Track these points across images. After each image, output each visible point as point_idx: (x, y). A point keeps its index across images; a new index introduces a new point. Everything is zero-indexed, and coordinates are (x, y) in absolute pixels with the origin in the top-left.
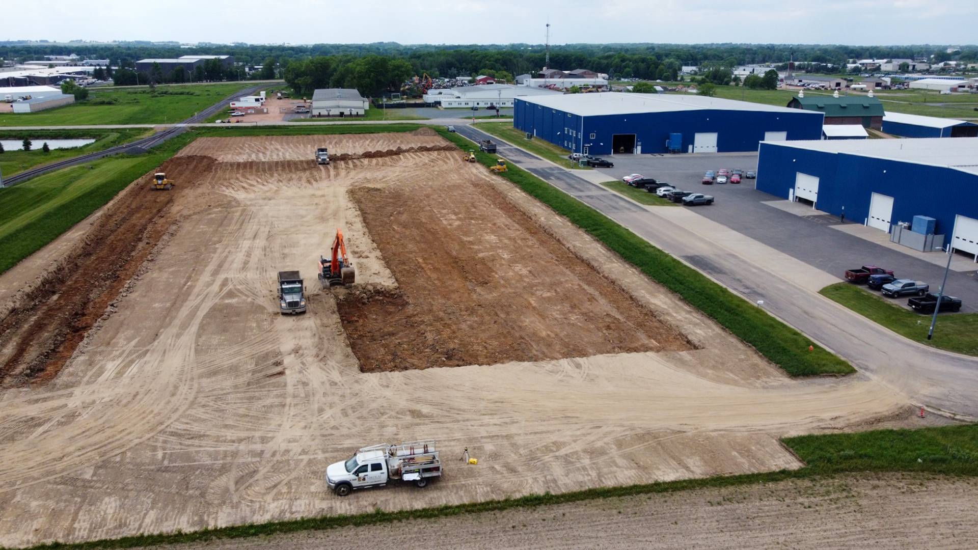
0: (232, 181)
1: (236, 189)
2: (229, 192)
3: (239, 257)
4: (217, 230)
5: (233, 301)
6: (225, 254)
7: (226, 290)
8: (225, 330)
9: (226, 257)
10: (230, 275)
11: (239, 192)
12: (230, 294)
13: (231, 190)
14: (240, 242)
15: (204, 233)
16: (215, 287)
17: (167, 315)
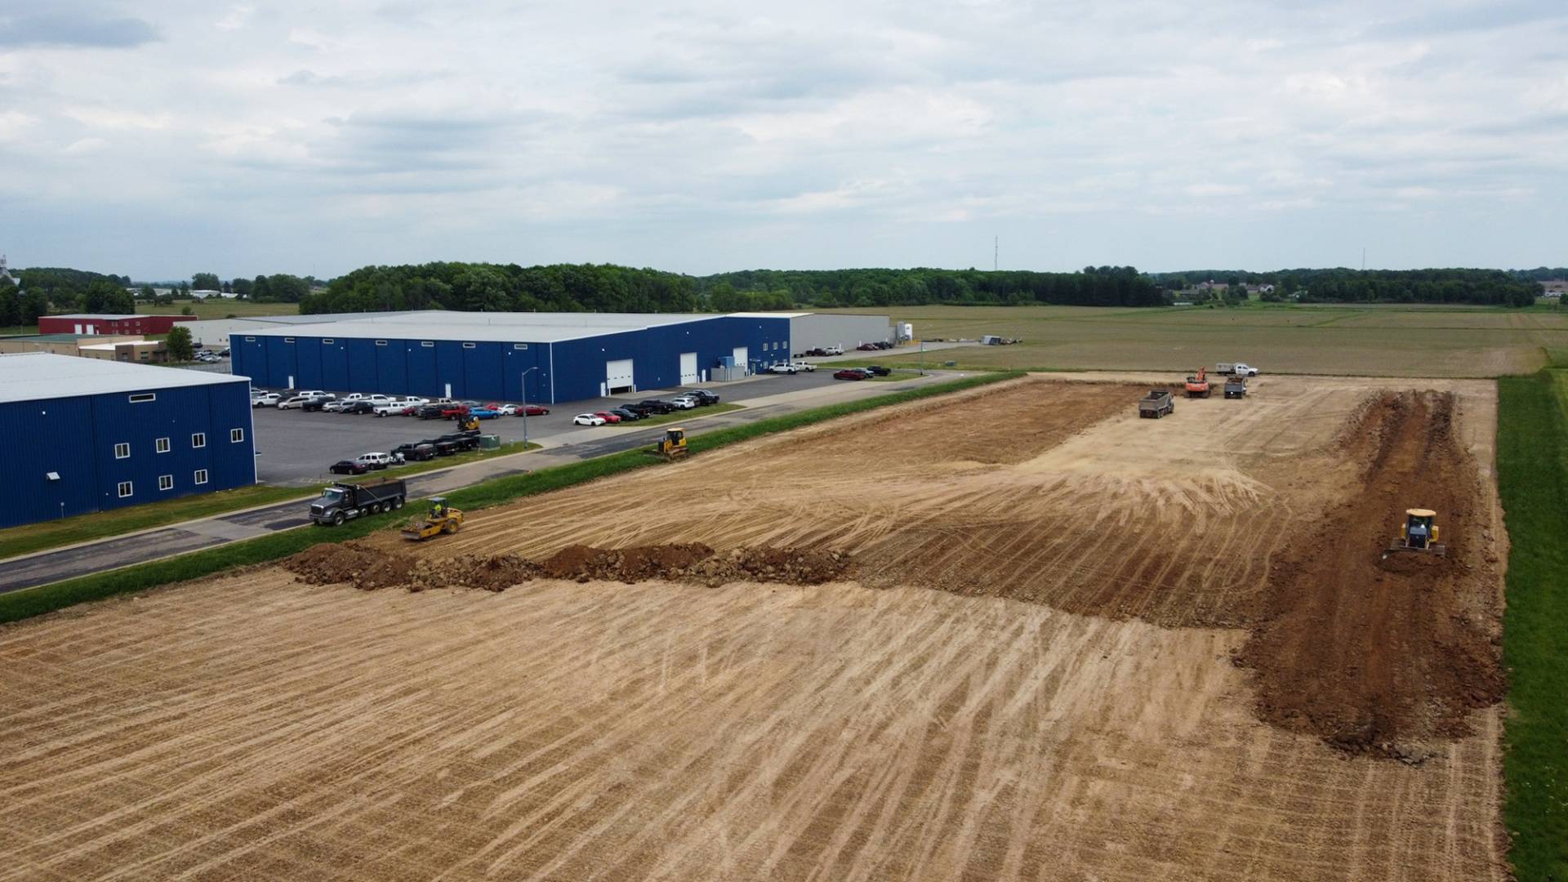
0: (1228, 509)
1: (1229, 490)
2: (1246, 483)
3: (1266, 412)
4: (1284, 430)
5: (1280, 397)
6: (1280, 414)
7: (1284, 400)
8: (1288, 392)
9: (1278, 412)
10: (1280, 405)
11: (1226, 481)
12: (1279, 399)
13: (1240, 486)
14: (1260, 419)
16: (1293, 402)
17: (1326, 397)
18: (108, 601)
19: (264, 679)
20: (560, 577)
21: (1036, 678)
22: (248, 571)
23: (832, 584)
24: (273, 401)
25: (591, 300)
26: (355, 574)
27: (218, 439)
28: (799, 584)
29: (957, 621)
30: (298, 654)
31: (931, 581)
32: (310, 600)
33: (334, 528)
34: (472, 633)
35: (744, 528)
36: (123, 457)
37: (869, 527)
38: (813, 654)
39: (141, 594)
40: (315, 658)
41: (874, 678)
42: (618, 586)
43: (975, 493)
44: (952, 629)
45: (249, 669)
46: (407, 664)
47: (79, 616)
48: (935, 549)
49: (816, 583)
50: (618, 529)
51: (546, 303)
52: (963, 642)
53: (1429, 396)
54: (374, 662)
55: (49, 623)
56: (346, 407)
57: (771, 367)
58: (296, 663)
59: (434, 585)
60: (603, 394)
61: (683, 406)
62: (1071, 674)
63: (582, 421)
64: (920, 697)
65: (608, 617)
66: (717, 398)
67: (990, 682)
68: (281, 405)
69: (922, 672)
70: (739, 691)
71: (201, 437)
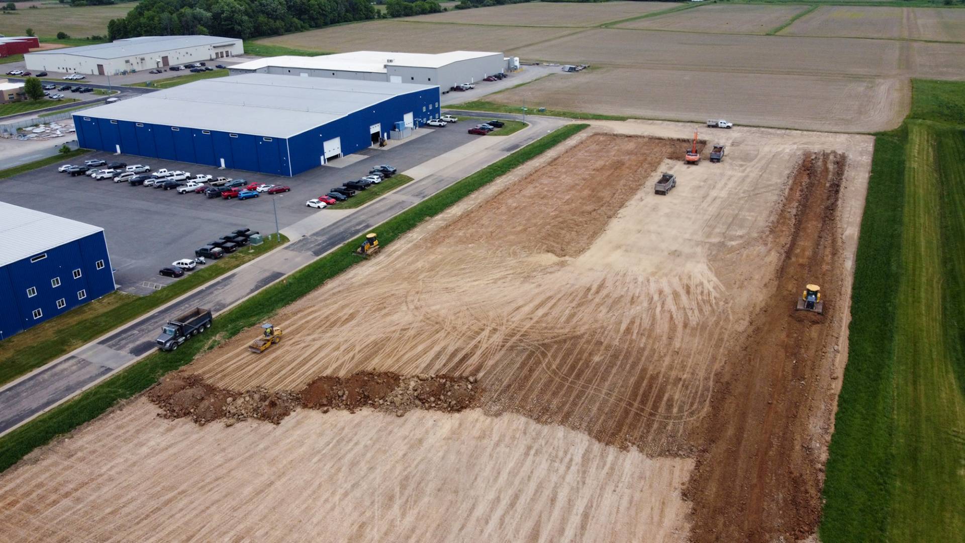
0: (696, 316)
1: (699, 290)
2: (710, 282)
3: (731, 184)
4: (740, 210)
5: (742, 163)
6: (739, 188)
7: (743, 168)
8: (748, 154)
9: (738, 186)
10: (740, 174)
11: (698, 278)
12: (741, 166)
13: (706, 285)
14: (726, 196)
15: (750, 210)
16: (748, 170)
17: (770, 162)
18: (52, 444)
19: (155, 529)
20: (312, 408)
21: (577, 514)
22: (128, 404)
23: (468, 410)
24: (110, 175)
25: (306, 17)
26: (192, 411)
27: (89, 270)
28: (449, 412)
29: (536, 454)
30: (169, 501)
31: (523, 407)
32: (170, 438)
33: (172, 353)
34: (267, 473)
35: (415, 346)
36: (33, 295)
37: (490, 342)
38: (458, 492)
39: (69, 436)
40: (181, 505)
41: (490, 517)
42: (345, 414)
43: (550, 298)
44: (534, 462)
45: (145, 518)
46: (235, 509)
47: (36, 461)
48: (525, 371)
49: (459, 411)
50: (342, 348)
51: (275, 22)
52: (538, 477)
53: (831, 157)
54: (213, 509)
55: (20, 470)
56: (159, 184)
57: (429, 122)
58: (171, 510)
59: (239, 420)
60: (322, 163)
61: (373, 182)
62: (596, 510)
63: (311, 205)
64: (515, 537)
65: (343, 452)
66: (395, 171)
67: (552, 519)
68: (116, 179)
69: (516, 510)
70: (418, 532)
71: (78, 271)
